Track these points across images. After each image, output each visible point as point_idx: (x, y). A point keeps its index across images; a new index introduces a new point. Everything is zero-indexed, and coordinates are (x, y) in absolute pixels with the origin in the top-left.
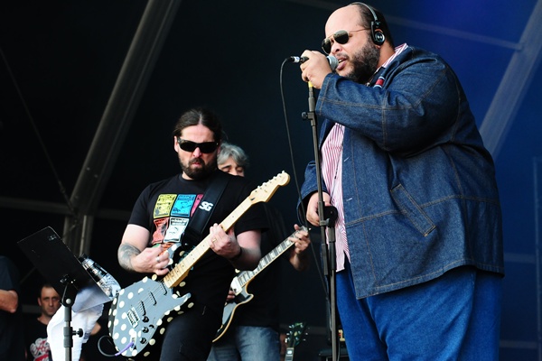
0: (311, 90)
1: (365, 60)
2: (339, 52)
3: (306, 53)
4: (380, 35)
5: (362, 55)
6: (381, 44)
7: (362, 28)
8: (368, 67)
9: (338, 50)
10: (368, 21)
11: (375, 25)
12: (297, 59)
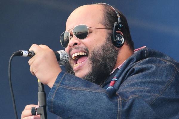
0: (40, 85)
1: (103, 58)
2: (77, 46)
3: (34, 48)
4: (121, 37)
5: (101, 52)
6: (121, 46)
7: (103, 27)
8: (105, 66)
9: (76, 44)
10: (110, 21)
11: (117, 27)
12: (25, 53)
